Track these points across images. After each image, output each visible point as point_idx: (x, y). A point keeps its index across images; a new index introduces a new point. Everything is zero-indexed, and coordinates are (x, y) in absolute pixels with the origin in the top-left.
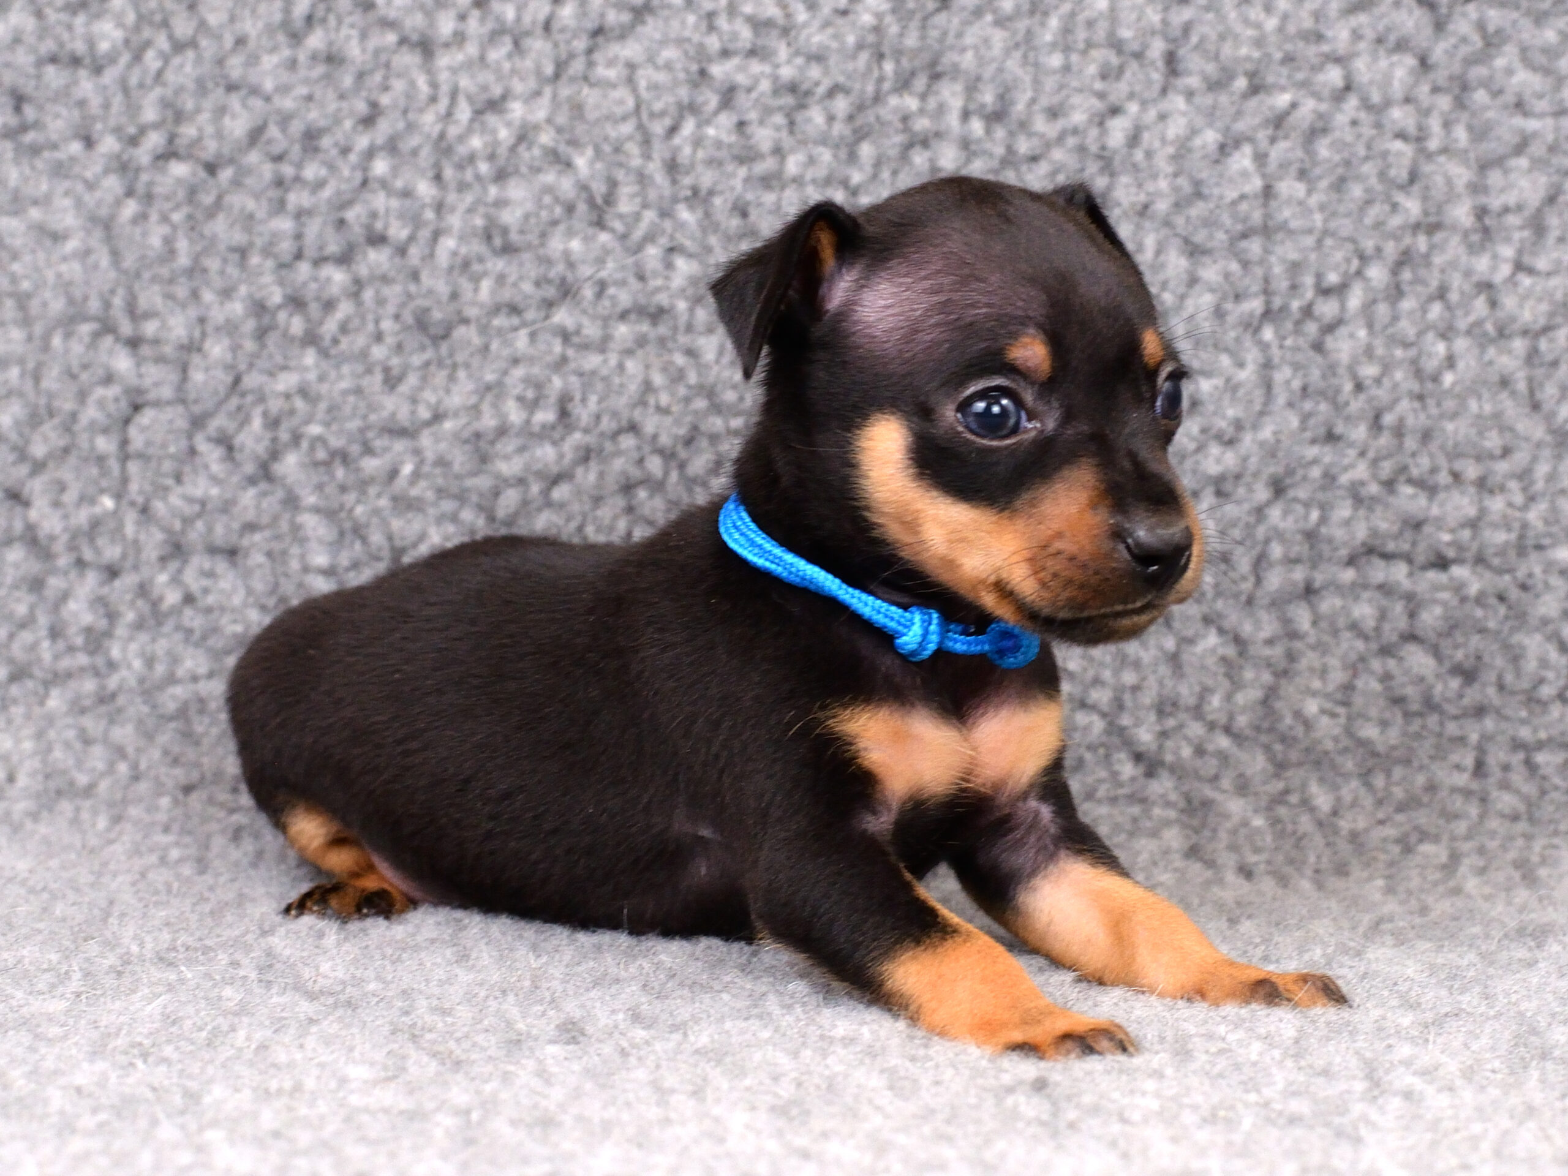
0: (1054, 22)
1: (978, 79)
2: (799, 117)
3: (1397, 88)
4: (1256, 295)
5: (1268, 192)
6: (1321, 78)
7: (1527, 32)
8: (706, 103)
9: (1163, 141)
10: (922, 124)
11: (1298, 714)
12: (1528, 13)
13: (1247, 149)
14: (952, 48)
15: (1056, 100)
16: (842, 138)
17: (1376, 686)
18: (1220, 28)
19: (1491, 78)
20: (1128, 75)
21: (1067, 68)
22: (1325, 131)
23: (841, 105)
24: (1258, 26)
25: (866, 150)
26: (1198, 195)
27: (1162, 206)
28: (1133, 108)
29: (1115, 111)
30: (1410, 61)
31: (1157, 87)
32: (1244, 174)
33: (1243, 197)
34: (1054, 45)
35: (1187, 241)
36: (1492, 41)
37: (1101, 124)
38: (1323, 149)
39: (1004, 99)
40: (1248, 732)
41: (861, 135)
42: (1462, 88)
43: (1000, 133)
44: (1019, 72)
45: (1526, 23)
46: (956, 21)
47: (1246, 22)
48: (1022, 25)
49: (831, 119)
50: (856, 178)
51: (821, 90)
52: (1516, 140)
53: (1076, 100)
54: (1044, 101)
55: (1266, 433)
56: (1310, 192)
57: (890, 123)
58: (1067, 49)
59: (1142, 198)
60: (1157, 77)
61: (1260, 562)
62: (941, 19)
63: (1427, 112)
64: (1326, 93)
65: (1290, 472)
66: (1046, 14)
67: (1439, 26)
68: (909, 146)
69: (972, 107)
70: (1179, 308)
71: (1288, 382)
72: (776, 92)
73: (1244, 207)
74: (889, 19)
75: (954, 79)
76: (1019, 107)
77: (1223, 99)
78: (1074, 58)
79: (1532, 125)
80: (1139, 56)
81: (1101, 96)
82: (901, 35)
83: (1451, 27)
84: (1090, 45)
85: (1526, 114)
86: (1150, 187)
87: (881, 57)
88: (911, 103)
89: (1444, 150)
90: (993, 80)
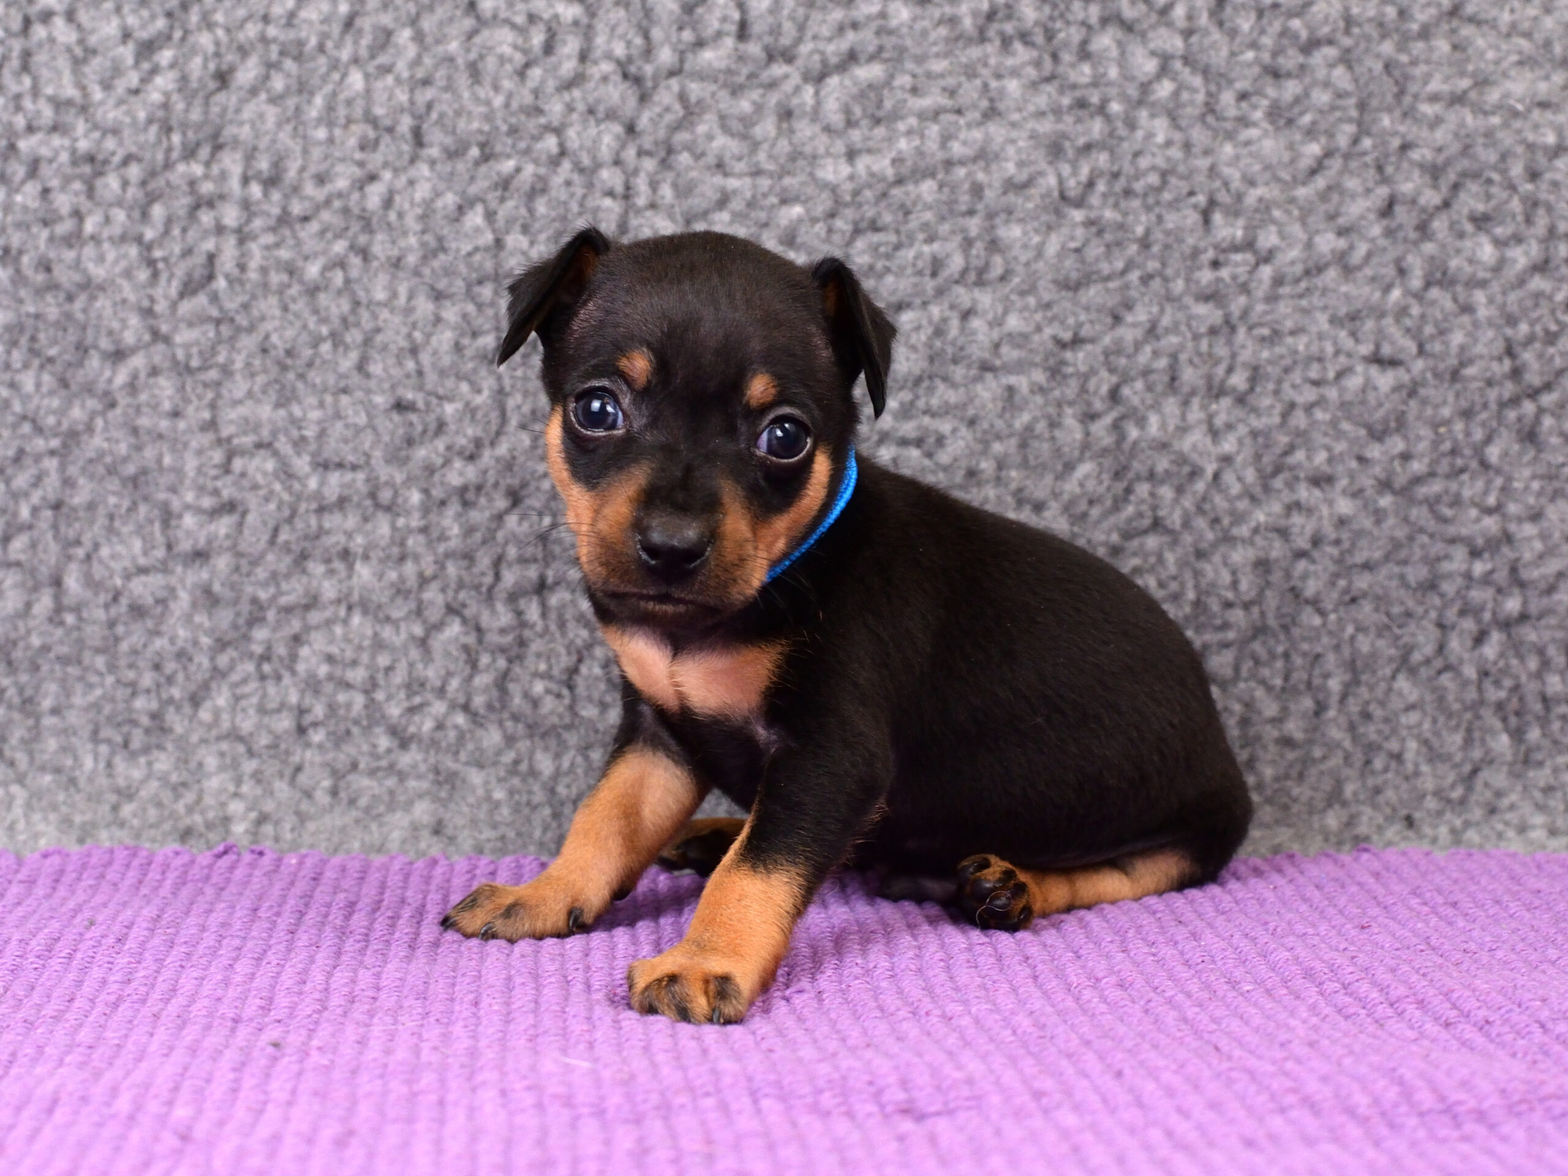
0: (319, 101)
1: (255, 149)
2: (99, 183)
3: (605, 151)
4: (487, 332)
5: (499, 243)
6: (539, 146)
7: (725, 102)
8: (14, 173)
9: (412, 203)
10: (207, 188)
11: (526, 695)
12: (725, 85)
13: (479, 209)
14: (231, 122)
15: (322, 167)
16: (135, 201)
17: (597, 671)
18: (456, 106)
19: (694, 141)
20: (382, 147)
21: (331, 140)
22: (544, 191)
23: (134, 172)
24: (488, 103)
25: (158, 211)
26: (441, 247)
27: (412, 259)
28: (387, 175)
29: (373, 178)
30: (618, 129)
31: (407, 157)
32: (477, 230)
33: (477, 249)
34: (319, 121)
35: (433, 288)
36: (691, 111)
37: (361, 188)
38: (541, 207)
39: (278, 165)
40: (482, 711)
41: (152, 198)
42: (667, 154)
43: (276, 196)
44: (290, 143)
45: (723, 94)
46: (234, 99)
47: (477, 99)
48: (291, 102)
49: (125, 184)
50: (149, 234)
51: (116, 159)
52: (717, 196)
53: (340, 168)
54: (313, 169)
55: (502, 449)
56: (532, 243)
57: (178, 187)
58: (330, 124)
59: (395, 252)
60: (406, 148)
61: (498, 562)
62: (221, 97)
63: (636, 172)
64: (544, 157)
65: (524, 485)
66: (312, 94)
67: (644, 98)
68: (196, 207)
69: (250, 173)
70: (428, 342)
71: (519, 407)
72: (75, 162)
73: (477, 257)
74: (175, 97)
75: (234, 149)
76: (291, 174)
77: (461, 166)
78: (337, 132)
79: (733, 183)
80: (390, 130)
81: (361, 164)
82: (187, 110)
83: (656, 98)
84: (349, 121)
85: (726, 175)
86: (402, 243)
87: (169, 130)
88: (197, 169)
89: (653, 206)
90: (268, 149)
